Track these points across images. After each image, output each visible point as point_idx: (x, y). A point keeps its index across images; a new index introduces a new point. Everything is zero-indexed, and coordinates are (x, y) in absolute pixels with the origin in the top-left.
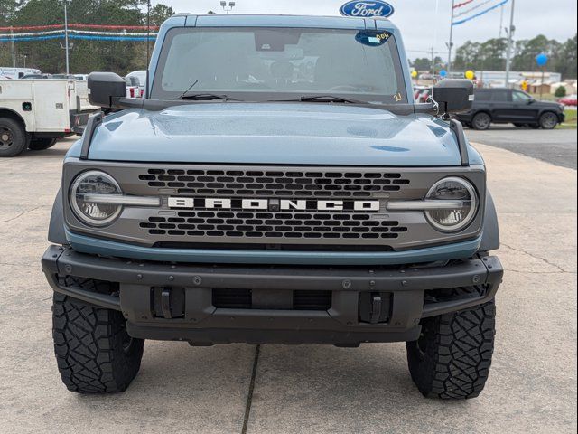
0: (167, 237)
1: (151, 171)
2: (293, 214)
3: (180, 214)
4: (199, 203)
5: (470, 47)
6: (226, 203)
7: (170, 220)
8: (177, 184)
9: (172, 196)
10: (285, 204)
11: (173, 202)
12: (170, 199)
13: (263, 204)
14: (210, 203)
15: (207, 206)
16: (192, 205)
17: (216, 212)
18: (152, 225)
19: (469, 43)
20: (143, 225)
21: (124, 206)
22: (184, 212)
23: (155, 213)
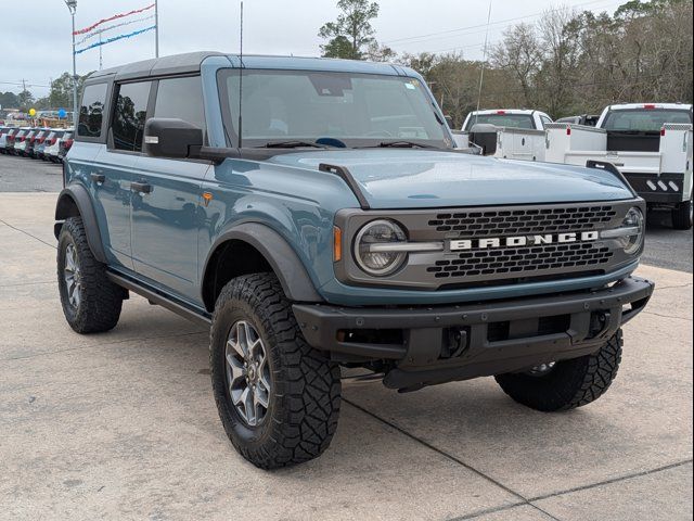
0: (451, 279)
1: (440, 216)
2: (544, 247)
3: (461, 256)
4: (475, 244)
5: (68, 82)
6: (496, 242)
7: (454, 262)
8: (460, 228)
9: (454, 239)
10: (538, 239)
11: (454, 245)
12: (453, 242)
13: (522, 241)
14: (483, 243)
15: (481, 246)
16: (469, 247)
17: (488, 252)
18: (439, 269)
19: (66, 75)
20: (430, 269)
21: (409, 253)
22: (464, 254)
23: (441, 257)
